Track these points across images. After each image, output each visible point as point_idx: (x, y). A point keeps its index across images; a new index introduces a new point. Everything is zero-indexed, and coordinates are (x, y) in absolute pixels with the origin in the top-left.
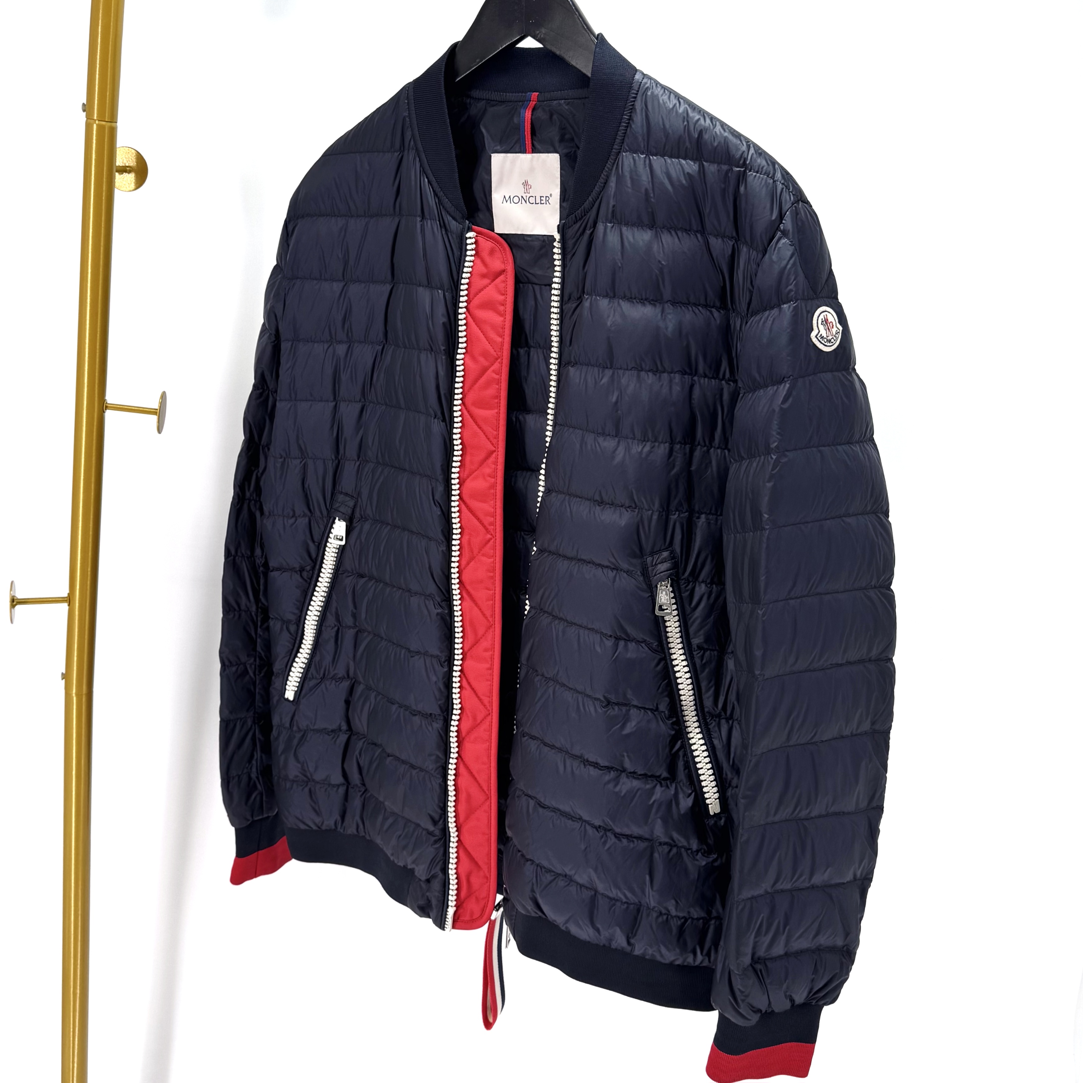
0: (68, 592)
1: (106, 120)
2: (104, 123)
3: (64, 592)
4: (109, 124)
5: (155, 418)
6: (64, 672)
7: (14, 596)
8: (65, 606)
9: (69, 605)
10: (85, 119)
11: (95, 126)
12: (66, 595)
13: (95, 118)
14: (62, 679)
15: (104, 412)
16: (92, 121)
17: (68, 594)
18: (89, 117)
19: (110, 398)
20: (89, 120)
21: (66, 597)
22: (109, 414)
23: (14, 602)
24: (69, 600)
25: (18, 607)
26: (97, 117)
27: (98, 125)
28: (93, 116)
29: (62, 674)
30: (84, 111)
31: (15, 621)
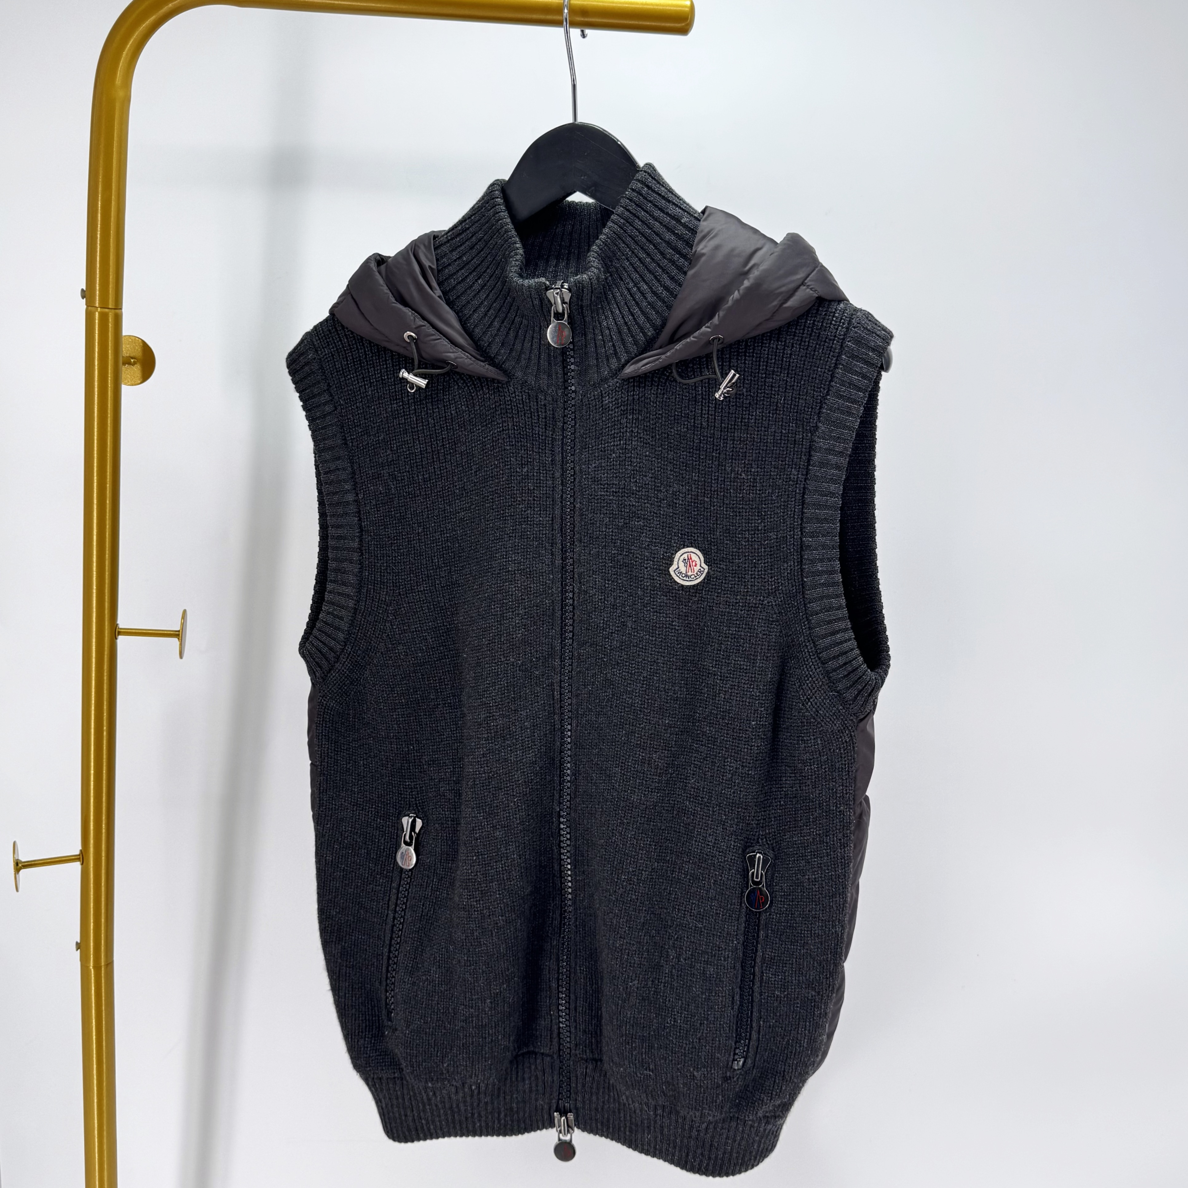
0: (80, 848)
1: (110, 307)
2: (107, 310)
3: (76, 849)
4: (113, 311)
5: (175, 641)
6: (79, 941)
7: (18, 860)
8: (77, 866)
9: (82, 864)
10: (85, 307)
11: (97, 313)
12: (78, 853)
13: (97, 305)
14: (77, 950)
15: (116, 639)
16: (93, 309)
17: (81, 851)
18: (90, 304)
19: (122, 622)
20: (90, 308)
21: (79, 855)
22: (121, 640)
23: (19, 866)
24: (82, 858)
25: (23, 872)
26: (99, 304)
27: (99, 313)
28: (94, 302)
29: (77, 943)
30: (83, 297)
31: (20, 889)
